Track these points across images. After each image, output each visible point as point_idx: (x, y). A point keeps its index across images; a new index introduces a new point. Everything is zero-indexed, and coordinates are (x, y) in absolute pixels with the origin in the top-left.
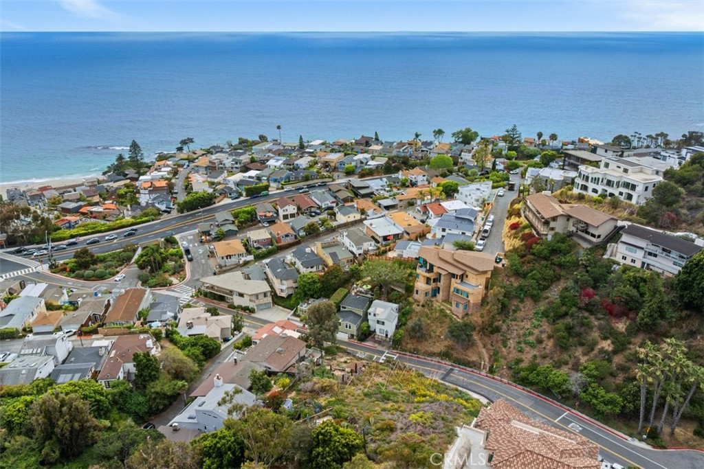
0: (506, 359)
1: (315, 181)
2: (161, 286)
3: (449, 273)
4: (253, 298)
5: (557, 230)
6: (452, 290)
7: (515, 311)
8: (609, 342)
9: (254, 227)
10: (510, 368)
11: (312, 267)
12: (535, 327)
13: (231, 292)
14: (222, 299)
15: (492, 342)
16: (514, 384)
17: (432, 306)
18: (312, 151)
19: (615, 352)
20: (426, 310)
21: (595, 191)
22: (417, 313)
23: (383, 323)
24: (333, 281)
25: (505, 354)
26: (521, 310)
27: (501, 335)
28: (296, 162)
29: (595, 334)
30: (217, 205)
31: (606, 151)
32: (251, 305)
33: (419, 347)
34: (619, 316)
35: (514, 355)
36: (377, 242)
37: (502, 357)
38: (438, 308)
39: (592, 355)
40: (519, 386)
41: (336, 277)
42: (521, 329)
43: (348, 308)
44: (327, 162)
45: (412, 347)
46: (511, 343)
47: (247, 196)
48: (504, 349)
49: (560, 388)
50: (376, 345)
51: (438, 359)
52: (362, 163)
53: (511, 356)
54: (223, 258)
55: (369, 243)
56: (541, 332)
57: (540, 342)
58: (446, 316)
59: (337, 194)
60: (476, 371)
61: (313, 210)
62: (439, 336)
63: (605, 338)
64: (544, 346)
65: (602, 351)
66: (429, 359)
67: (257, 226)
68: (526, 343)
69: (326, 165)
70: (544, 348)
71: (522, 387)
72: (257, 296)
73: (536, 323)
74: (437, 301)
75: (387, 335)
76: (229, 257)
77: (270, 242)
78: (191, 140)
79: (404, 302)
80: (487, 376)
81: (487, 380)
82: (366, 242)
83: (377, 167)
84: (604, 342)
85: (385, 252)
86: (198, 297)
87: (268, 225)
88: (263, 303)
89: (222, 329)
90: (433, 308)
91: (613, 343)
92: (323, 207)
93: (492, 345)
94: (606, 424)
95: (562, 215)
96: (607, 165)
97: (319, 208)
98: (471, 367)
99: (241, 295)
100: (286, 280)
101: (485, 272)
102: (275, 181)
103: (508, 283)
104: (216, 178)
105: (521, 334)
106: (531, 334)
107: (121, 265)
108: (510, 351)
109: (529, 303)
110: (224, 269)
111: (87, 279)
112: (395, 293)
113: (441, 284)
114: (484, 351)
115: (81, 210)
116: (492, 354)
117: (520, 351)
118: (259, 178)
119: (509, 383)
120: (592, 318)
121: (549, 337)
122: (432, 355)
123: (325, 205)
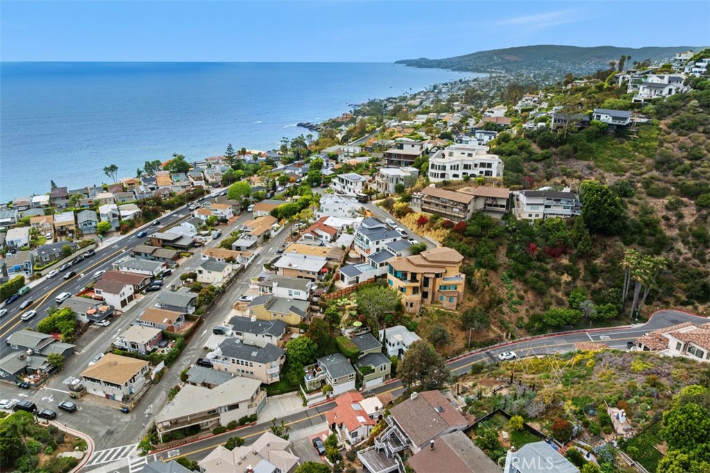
0: (512, 323)
1: (78, 253)
3: (435, 274)
4: (250, 401)
6: (437, 288)
8: (566, 275)
9: (86, 334)
10: (520, 328)
11: (281, 333)
12: (510, 289)
13: (214, 413)
16: (536, 336)
17: (427, 311)
18: (9, 220)
19: (574, 279)
20: (425, 318)
21: (455, 176)
22: (419, 324)
25: (508, 319)
29: (553, 274)
31: (413, 146)
32: (250, 412)
34: (559, 256)
35: (514, 317)
36: (313, 280)
37: (509, 323)
38: (433, 311)
39: (562, 289)
40: (541, 336)
43: (367, 352)
44: (62, 227)
48: (505, 317)
49: (576, 319)
51: (467, 353)
55: (309, 284)
56: (518, 290)
57: (522, 298)
58: (444, 314)
59: (155, 255)
60: (502, 344)
61: (146, 282)
62: (452, 334)
63: (563, 274)
64: (527, 300)
65: (568, 284)
66: (461, 356)
67: (89, 331)
68: (514, 303)
69: (61, 231)
71: (543, 335)
72: (253, 396)
73: (510, 286)
74: (427, 306)
76: (133, 379)
77: (161, 336)
80: (513, 342)
81: (521, 344)
83: (135, 216)
84: (563, 277)
85: (333, 286)
87: (108, 323)
88: (261, 402)
91: (569, 274)
92: (156, 275)
93: (495, 318)
94: (611, 326)
95: (474, 197)
96: (451, 154)
97: (153, 278)
98: (496, 343)
99: (233, 407)
100: (275, 360)
102: (19, 269)
105: (507, 299)
106: (512, 295)
108: (510, 316)
109: (491, 274)
112: (389, 316)
113: (430, 288)
114: (492, 326)
116: (500, 324)
117: (516, 312)
119: (533, 338)
120: (545, 265)
121: (526, 292)
122: (458, 353)
123: (156, 272)
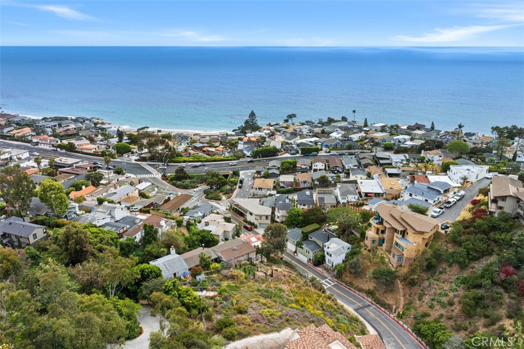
0: (416, 310)
1: (356, 151)
2: (214, 200)
3: (393, 227)
4: (258, 218)
5: (505, 210)
6: (394, 243)
7: (441, 273)
8: (511, 321)
10: (415, 318)
11: (304, 205)
12: (451, 290)
13: (247, 211)
14: (242, 215)
15: (411, 293)
16: (412, 333)
17: (376, 252)
18: (368, 130)
20: (371, 255)
22: (363, 255)
23: (331, 256)
24: (311, 217)
25: (418, 306)
26: (446, 273)
27: (421, 290)
28: (350, 136)
29: (503, 311)
30: (279, 157)
32: (256, 223)
33: (354, 282)
35: (425, 309)
36: (360, 196)
37: (413, 308)
38: (380, 255)
39: (491, 328)
40: (415, 335)
41: (315, 214)
42: (440, 289)
43: (314, 239)
44: (372, 138)
45: (349, 280)
46: (427, 299)
47: (302, 154)
48: (418, 302)
50: (325, 272)
51: (364, 295)
52: (400, 142)
53: (421, 309)
54: (256, 189)
55: (354, 196)
56: (455, 296)
57: (451, 304)
58: (384, 263)
59: (361, 161)
60: (387, 312)
61: (338, 169)
63: (510, 317)
64: (453, 308)
65: (501, 327)
66: (357, 292)
68: (439, 302)
69: (372, 140)
70: (453, 310)
71: (417, 337)
72: (261, 216)
73: (455, 287)
74: (382, 250)
75: (333, 266)
76: (260, 189)
77: (291, 184)
78: (294, 116)
79: (356, 244)
80: (394, 319)
81: (391, 322)
82: (351, 194)
83: (413, 146)
84: (507, 320)
85: (362, 205)
86: (230, 210)
88: (263, 222)
89: (225, 231)
90: (377, 254)
92: (346, 168)
93: (410, 296)
95: (511, 196)
97: (343, 168)
98: (385, 309)
99: (251, 214)
100: (281, 210)
101: (422, 233)
102: (327, 146)
103: (445, 247)
104: (290, 140)
105: (437, 293)
106: (447, 295)
107: (201, 183)
108: (422, 306)
109: (455, 268)
110: (255, 196)
111: (178, 187)
112: (353, 236)
113: (385, 236)
114: (402, 298)
115: (203, 149)
116: (407, 303)
117: (430, 307)
118: (316, 143)
119: (408, 330)
120: (506, 296)
121: (460, 302)
122: (360, 290)
123: (348, 167)
